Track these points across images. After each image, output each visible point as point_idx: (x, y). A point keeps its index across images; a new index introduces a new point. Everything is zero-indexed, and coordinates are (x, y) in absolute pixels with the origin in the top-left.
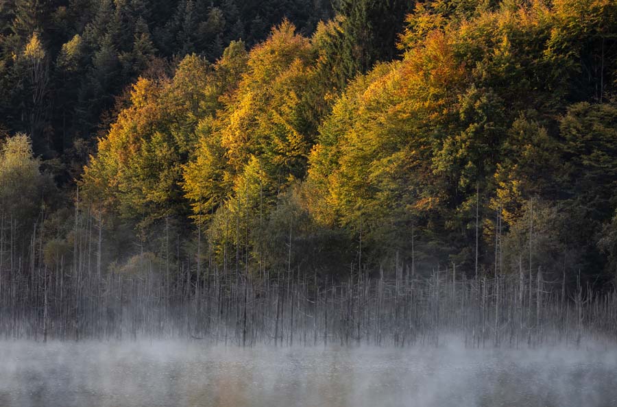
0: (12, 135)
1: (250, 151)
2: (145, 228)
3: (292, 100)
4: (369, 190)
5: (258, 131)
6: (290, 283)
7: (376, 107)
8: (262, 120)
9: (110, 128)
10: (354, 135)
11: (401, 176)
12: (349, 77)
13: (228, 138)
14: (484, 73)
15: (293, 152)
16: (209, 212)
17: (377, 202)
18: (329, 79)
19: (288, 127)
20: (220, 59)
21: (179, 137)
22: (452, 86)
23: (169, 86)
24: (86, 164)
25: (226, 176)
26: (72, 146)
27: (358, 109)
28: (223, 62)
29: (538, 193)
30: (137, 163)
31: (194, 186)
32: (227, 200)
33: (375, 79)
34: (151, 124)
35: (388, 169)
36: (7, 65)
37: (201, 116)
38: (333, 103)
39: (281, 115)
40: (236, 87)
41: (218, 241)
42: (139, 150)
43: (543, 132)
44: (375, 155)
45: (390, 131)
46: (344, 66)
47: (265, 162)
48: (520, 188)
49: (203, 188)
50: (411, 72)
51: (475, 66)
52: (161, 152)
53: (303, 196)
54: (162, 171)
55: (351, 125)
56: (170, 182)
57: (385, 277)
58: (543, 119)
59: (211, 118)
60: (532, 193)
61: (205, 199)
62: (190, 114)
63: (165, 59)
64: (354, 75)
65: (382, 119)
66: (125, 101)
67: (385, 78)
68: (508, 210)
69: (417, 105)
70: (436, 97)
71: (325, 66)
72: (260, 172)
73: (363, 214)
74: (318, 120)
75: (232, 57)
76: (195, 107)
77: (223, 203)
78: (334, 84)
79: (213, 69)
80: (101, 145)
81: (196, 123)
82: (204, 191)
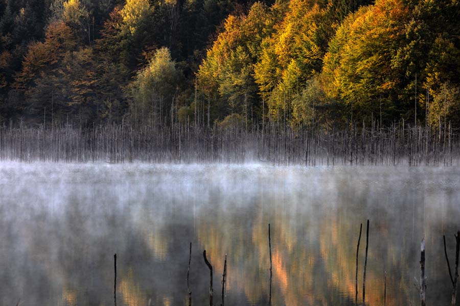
0: (159, 48)
1: (291, 56)
2: (233, 100)
3: (313, 28)
4: (356, 78)
5: (295, 45)
6: (314, 130)
7: (359, 31)
8: (297, 39)
9: (213, 44)
10: (348, 47)
11: (374, 70)
12: (345, 14)
13: (278, 49)
14: (419, 12)
15: (314, 57)
16: (269, 91)
17: (361, 85)
18: (334, 16)
19: (312, 43)
20: (274, 5)
21: (251, 49)
22: (401, 20)
23: (246, 20)
24: (200, 64)
25: (278, 71)
26: (192, 54)
27: (350, 33)
28: (276, 6)
29: (449, 79)
30: (229, 64)
31: (260, 76)
32: (278, 84)
33: (359, 16)
34: (236, 41)
35: (367, 66)
36: (156, 9)
37: (264, 36)
38: (336, 29)
39: (308, 36)
40: (282, 20)
41: (274, 107)
42: (230, 56)
43: (451, 45)
44: (359, 59)
45: (368, 45)
46: (342, 8)
47: (300, 62)
48: (439, 77)
49: (265, 77)
50: (379, 11)
51: (414, 8)
52: (242, 57)
53: (320, 81)
54: (243, 68)
55: (346, 41)
56: (247, 74)
57: (366, 127)
58: (451, 38)
59: (269, 37)
60: (446, 79)
61: (266, 84)
62: (258, 36)
63: (243, 4)
64: (347, 13)
65: (363, 38)
66: (221, 29)
67: (365, 15)
68: (433, 89)
69: (383, 30)
70: (393, 26)
71: (331, 8)
72: (297, 68)
73: (353, 91)
74: (328, 39)
75: (280, 3)
76: (260, 32)
77: (277, 86)
78: (337, 19)
79: (270, 10)
80: (209, 53)
81: (261, 41)
82: (266, 79)
